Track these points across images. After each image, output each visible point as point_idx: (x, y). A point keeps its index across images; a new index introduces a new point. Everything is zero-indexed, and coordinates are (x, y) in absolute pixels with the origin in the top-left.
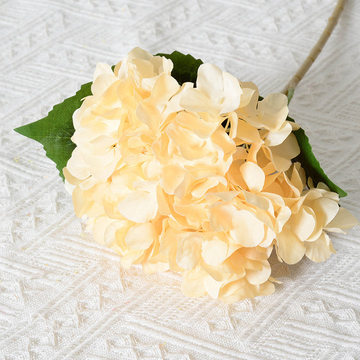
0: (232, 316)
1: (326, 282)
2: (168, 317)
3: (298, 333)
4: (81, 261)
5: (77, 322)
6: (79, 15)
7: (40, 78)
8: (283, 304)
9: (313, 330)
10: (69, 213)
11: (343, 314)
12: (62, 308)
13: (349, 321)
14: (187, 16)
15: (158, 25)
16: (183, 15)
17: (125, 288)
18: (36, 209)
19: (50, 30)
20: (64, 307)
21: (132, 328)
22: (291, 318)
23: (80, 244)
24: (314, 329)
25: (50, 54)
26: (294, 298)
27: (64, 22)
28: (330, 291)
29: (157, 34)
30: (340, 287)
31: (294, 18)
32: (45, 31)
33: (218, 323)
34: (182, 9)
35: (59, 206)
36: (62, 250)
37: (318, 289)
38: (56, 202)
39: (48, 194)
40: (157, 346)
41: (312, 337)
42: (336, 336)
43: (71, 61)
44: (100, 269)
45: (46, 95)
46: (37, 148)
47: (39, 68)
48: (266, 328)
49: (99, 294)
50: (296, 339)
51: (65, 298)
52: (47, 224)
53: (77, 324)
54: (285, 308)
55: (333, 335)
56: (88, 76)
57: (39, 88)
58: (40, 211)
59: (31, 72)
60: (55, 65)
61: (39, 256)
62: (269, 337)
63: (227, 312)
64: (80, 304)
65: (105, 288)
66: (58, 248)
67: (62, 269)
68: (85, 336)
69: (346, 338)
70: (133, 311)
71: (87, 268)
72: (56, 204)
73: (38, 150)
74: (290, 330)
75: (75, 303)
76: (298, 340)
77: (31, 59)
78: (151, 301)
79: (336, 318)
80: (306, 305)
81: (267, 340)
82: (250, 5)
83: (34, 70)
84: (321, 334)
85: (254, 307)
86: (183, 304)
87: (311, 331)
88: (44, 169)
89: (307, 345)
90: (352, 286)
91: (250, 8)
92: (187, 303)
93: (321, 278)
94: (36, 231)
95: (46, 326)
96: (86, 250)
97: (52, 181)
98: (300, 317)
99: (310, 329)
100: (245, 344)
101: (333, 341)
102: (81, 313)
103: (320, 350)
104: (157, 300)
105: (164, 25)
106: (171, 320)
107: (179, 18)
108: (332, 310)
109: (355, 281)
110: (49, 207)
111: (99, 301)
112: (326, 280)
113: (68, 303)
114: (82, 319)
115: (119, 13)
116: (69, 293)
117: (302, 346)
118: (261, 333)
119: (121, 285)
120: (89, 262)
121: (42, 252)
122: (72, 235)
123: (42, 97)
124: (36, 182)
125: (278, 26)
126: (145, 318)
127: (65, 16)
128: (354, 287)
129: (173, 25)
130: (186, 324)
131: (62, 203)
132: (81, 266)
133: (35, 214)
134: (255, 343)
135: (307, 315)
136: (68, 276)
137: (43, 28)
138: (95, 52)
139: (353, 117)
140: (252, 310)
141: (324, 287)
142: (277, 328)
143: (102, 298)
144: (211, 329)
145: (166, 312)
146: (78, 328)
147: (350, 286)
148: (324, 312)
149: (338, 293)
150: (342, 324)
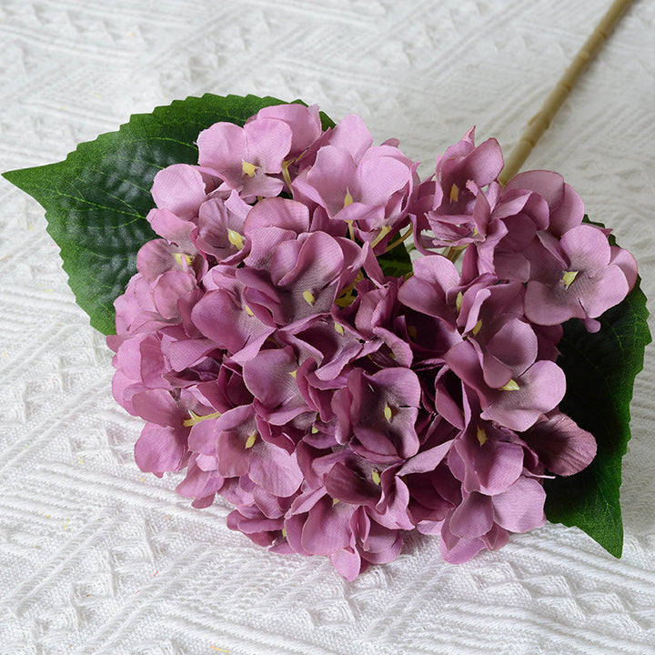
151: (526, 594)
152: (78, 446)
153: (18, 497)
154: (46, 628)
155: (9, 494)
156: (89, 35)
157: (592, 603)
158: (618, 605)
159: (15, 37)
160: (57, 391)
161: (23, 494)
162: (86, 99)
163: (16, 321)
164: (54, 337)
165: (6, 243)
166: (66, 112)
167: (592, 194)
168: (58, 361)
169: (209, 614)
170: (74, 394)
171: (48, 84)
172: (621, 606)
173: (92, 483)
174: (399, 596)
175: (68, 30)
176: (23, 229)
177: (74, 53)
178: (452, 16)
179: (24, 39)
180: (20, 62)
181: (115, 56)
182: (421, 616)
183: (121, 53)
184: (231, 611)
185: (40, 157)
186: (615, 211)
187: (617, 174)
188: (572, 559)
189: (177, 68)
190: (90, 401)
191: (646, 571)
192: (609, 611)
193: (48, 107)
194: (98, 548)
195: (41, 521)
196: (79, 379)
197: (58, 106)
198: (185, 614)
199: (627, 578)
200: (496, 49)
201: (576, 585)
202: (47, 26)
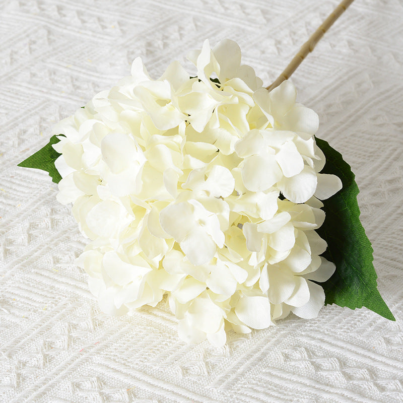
0: (207, 360)
1: (311, 328)
2: (139, 360)
3: (277, 381)
4: (51, 297)
5: (41, 362)
6: (65, 31)
7: (19, 99)
8: (262, 350)
9: (292, 379)
10: (40, 246)
11: (326, 364)
12: (27, 347)
13: (332, 370)
14: (181, 35)
15: (149, 44)
16: (176, 35)
17: (96, 327)
18: (7, 240)
19: (33, 47)
20: (29, 345)
21: (100, 370)
22: (270, 365)
23: (50, 278)
24: (294, 378)
25: (31, 73)
26: (275, 345)
27: (49, 39)
28: (314, 339)
29: (147, 54)
30: (326, 334)
31: (297, 41)
32: (27, 48)
33: (192, 368)
34: (176, 28)
35: (30, 237)
36: (31, 285)
37: (302, 335)
38: (28, 233)
39: (20, 224)
40: (124, 390)
41: (291, 386)
42: (317, 386)
43: (54, 81)
44: (70, 306)
45: (24, 117)
46: (11, 175)
47: (18, 88)
48: (242, 375)
49: (67, 333)
50: (274, 388)
51: (30, 336)
52: (17, 256)
53: (42, 365)
54: (265, 354)
55: (313, 385)
56: (70, 98)
57: (17, 109)
58: (11, 243)
59: (9, 92)
60: (36, 85)
61: (6, 291)
62: (244, 384)
63: (202, 357)
64: (47, 343)
65: (75, 327)
66: (27, 282)
67: (30, 305)
68: (49, 377)
69: (327, 388)
70: (102, 353)
71: (56, 305)
72: (27, 235)
73: (12, 177)
74: (268, 378)
75: (42, 342)
76: (275, 389)
77: (10, 78)
78: (122, 342)
79: (318, 367)
80: (287, 352)
81: (242, 387)
82: (250, 26)
83: (13, 89)
84: (301, 383)
85: (231, 353)
86: (155, 346)
87: (290, 380)
88: (17, 197)
89: (285, 395)
90: (339, 333)
91: (249, 29)
92: (160, 346)
93: (306, 324)
94: (5, 263)
95: (9, 366)
96: (57, 286)
97: (25, 211)
98: (279, 365)
99: (289, 378)
100: (219, 391)
101: (313, 392)
102: (47, 353)
103: (298, 401)
104: (128, 341)
105: (156, 45)
106: (141, 363)
107: (172, 37)
108: (314, 358)
109: (341, 328)
110: (20, 238)
111: (66, 340)
112: (311, 326)
113: (33, 342)
114: (48, 359)
115: (108, 30)
116: (36, 331)
117: (279, 395)
118: (237, 380)
119: (91, 324)
120: (60, 299)
121: (10, 286)
122: (43, 269)
123: (20, 119)
124: (7, 211)
125: (278, 48)
126: (114, 360)
127: (49, 32)
128: (340, 334)
129: (165, 45)
130: (157, 368)
131: (34, 234)
132: (50, 302)
133: (5, 245)
134: (229, 391)
135: (288, 363)
136: (35, 312)
137: (25, 45)
138: (80, 72)
139: (352, 151)
140: (229, 355)
141: (308, 333)
142: (254, 376)
143: (70, 337)
144: (183, 375)
145: (137, 354)
146: (42, 369)
147: (335, 333)
148: (305, 360)
149: (322, 341)
150: (324, 374)
151: (312, 368)
152: (57, 261)
153: (19, 288)
154: (24, 365)
155: (14, 285)
156: (88, 25)
157: (351, 374)
158: (367, 376)
159: (43, 23)
160: (47, 228)
161: (22, 286)
162: (82, 62)
163: (27, 187)
164: (49, 197)
165: (26, 142)
166: (70, 69)
167: (378, 135)
168: (50, 211)
169: (121, 363)
170: (58, 231)
171: (60, 52)
172: (368, 377)
173: (63, 283)
174: (235, 363)
175: (76, 21)
176: (36, 135)
177: (78, 35)
178: (306, 26)
179: (49, 25)
180: (46, 38)
181: (102, 38)
182: (248, 376)
183: (106, 37)
184: (135, 362)
185: (51, 94)
186: (391, 146)
187: (394, 124)
188: (342, 348)
189: (138, 48)
190: (66, 235)
191: (386, 357)
192: (361, 379)
193: (59, 65)
194: (62, 321)
195: (30, 303)
196: (61, 223)
197: (65, 65)
198: (107, 363)
199: (374, 360)
200: (330, 47)
201: (343, 363)
202: (63, 18)
